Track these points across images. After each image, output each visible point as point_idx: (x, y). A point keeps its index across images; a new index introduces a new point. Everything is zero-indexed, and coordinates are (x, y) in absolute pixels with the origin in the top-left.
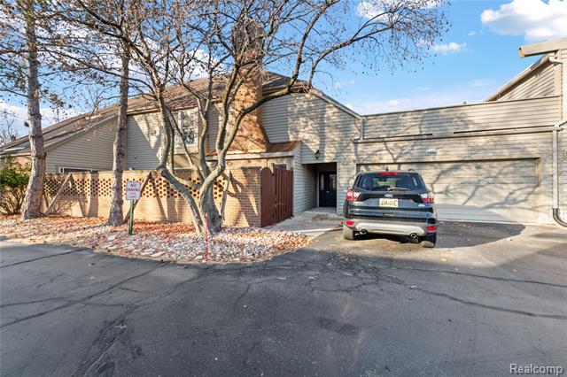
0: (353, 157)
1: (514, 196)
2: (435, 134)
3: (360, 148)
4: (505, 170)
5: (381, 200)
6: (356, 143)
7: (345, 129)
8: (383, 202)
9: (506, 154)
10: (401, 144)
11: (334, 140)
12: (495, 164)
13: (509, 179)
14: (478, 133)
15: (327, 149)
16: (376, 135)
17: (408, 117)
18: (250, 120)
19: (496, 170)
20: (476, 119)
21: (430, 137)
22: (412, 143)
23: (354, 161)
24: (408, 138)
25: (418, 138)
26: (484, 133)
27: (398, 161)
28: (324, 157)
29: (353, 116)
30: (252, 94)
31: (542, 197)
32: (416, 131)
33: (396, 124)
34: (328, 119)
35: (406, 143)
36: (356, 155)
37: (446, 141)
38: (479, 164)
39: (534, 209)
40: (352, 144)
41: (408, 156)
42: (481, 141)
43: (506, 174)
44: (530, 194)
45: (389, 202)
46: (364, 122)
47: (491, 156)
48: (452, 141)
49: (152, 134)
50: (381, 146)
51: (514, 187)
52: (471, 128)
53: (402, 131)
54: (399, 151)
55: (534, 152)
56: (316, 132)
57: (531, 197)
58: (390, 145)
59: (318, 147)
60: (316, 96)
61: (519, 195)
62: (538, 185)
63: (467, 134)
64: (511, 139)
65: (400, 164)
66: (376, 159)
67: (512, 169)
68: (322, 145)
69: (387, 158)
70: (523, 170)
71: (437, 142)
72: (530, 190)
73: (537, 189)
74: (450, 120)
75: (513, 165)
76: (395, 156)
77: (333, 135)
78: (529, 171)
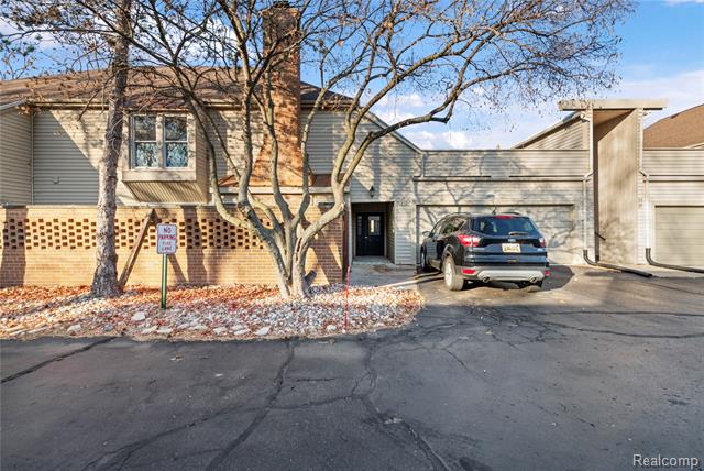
0: (413, 197)
1: (556, 239)
2: (494, 177)
3: (421, 186)
4: (549, 216)
5: (503, 245)
6: (416, 181)
7: (404, 164)
8: (506, 248)
9: (551, 200)
10: (462, 185)
11: (391, 176)
12: (541, 209)
13: (552, 224)
14: (529, 179)
15: (382, 186)
16: (437, 173)
17: (469, 156)
18: (288, 141)
19: (543, 215)
20: (529, 165)
21: (489, 180)
22: (472, 184)
23: (414, 201)
24: (469, 179)
25: (478, 180)
26: (534, 179)
27: (460, 203)
28: (379, 195)
29: (413, 149)
30: (290, 106)
31: (576, 240)
32: (475, 172)
33: (457, 163)
34: (384, 150)
35: (467, 184)
36: (416, 195)
37: (503, 184)
38: (529, 208)
39: (570, 251)
40: (411, 182)
41: (468, 199)
42: (532, 186)
43: (550, 219)
44: (567, 237)
45: (512, 247)
46: (425, 158)
47: (538, 201)
48: (507, 184)
49: (95, 146)
50: (442, 185)
51: (555, 231)
52: (524, 173)
53: (464, 171)
54: (460, 192)
55: (570, 199)
56: (370, 164)
57: (568, 240)
58: (452, 185)
59: (372, 183)
60: (370, 120)
61: (560, 239)
62: (573, 229)
63: (521, 179)
64: (554, 185)
65: (460, 206)
66: (436, 200)
67: (554, 214)
68: (377, 180)
69: (449, 200)
70: (562, 215)
71: (495, 185)
72: (567, 233)
73: (572, 233)
74: (506, 164)
75: (554, 211)
76: (457, 198)
77: (390, 170)
78: (565, 216)
